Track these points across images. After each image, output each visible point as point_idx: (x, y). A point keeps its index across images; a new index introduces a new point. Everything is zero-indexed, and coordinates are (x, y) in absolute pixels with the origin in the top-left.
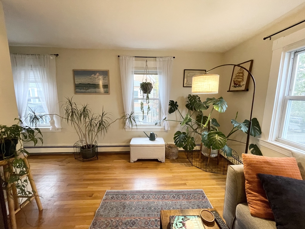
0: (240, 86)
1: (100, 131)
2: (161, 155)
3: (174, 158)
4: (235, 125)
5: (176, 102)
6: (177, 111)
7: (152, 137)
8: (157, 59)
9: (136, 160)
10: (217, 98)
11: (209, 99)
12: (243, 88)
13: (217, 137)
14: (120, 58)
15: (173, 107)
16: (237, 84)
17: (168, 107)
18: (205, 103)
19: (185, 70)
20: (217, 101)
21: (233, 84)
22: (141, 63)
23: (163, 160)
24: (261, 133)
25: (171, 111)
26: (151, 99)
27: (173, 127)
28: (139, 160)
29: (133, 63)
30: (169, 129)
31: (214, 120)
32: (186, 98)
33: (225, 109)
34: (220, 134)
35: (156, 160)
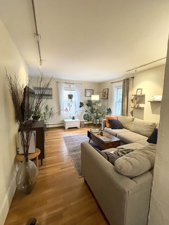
0: (105, 97)
1: (51, 116)
2: (78, 125)
3: (83, 126)
4: (104, 110)
5: (83, 103)
6: (83, 107)
7: (73, 118)
8: (74, 84)
9: (68, 128)
10: (98, 101)
11: (96, 102)
12: (106, 98)
13: (99, 114)
14: (58, 83)
15: (81, 105)
16: (104, 96)
17: (79, 105)
18: (95, 103)
19: (85, 89)
20: (99, 102)
21: (103, 96)
22: (68, 86)
23: (79, 127)
24: (111, 112)
25: (80, 107)
26: (73, 102)
27: (82, 114)
28: (69, 128)
29: (64, 86)
30: (80, 114)
31: (97, 110)
32: (87, 101)
33: (101, 105)
34: (100, 113)
35: (76, 128)
